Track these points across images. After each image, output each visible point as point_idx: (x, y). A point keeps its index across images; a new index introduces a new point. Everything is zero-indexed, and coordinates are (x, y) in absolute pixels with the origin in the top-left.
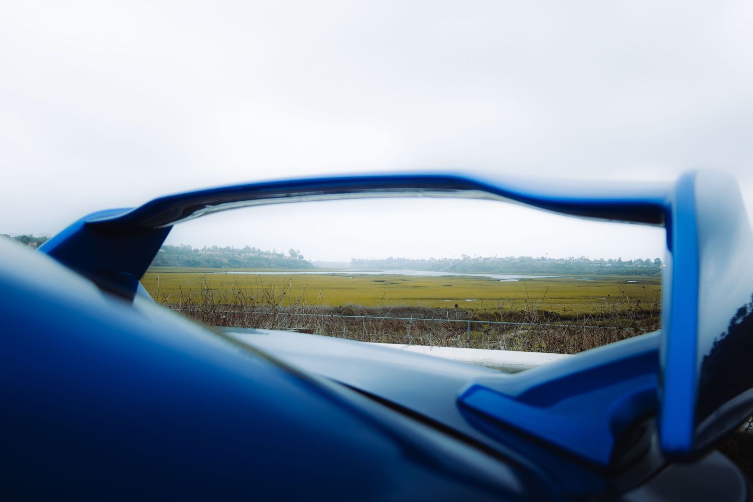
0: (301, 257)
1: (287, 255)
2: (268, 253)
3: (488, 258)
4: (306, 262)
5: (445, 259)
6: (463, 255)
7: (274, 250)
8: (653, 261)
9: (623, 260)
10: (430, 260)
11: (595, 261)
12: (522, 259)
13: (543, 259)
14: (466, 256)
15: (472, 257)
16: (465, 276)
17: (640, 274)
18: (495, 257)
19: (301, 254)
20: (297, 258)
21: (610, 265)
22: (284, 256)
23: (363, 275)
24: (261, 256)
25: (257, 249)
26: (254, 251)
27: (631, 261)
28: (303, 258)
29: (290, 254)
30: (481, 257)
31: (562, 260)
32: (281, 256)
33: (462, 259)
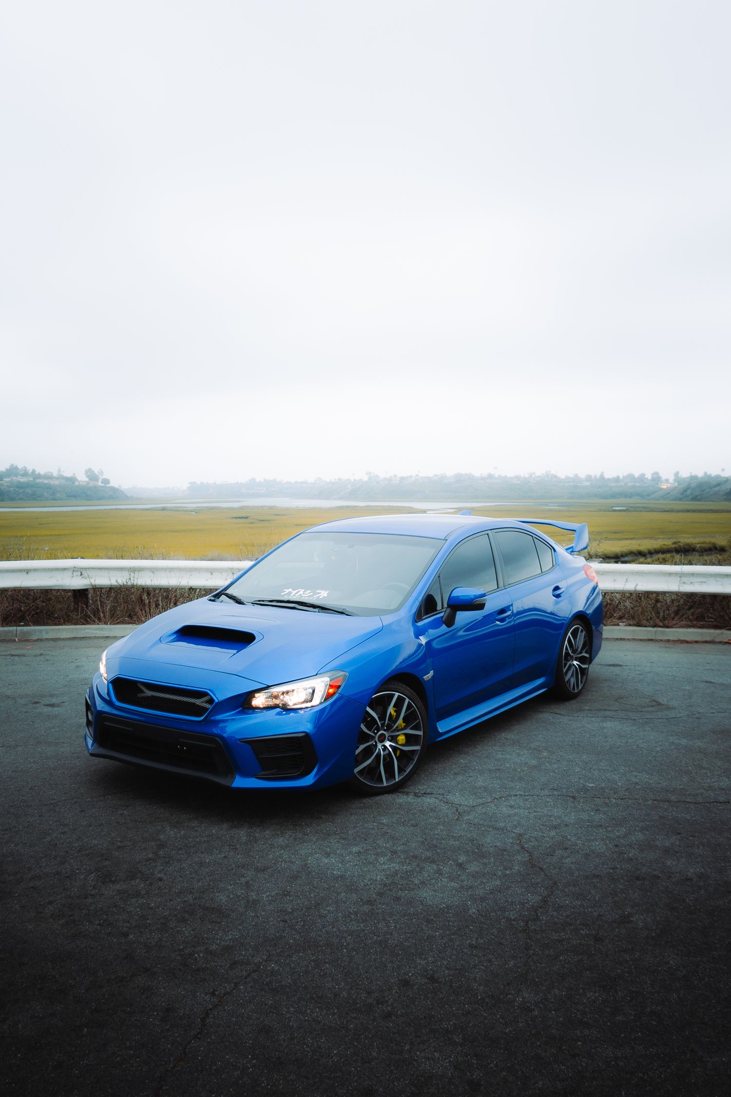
0: (106, 481)
1: (82, 478)
2: (49, 477)
3: (407, 477)
4: (114, 489)
5: (340, 479)
6: (368, 473)
7: (59, 471)
8: (649, 476)
9: (607, 476)
10: (315, 481)
11: (567, 478)
12: (459, 478)
13: (491, 476)
14: (372, 475)
15: (382, 475)
16: (373, 506)
17: (630, 497)
18: (417, 475)
19: (105, 477)
20: (100, 484)
21: (588, 484)
22: (77, 480)
23: (211, 508)
24: (38, 481)
25: (30, 469)
26: (25, 474)
27: (618, 477)
28: (109, 483)
29: (88, 476)
30: (395, 476)
31: (518, 477)
32: (72, 480)
33: (365, 478)
